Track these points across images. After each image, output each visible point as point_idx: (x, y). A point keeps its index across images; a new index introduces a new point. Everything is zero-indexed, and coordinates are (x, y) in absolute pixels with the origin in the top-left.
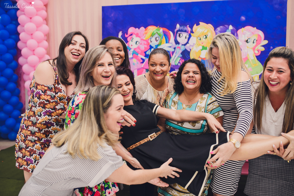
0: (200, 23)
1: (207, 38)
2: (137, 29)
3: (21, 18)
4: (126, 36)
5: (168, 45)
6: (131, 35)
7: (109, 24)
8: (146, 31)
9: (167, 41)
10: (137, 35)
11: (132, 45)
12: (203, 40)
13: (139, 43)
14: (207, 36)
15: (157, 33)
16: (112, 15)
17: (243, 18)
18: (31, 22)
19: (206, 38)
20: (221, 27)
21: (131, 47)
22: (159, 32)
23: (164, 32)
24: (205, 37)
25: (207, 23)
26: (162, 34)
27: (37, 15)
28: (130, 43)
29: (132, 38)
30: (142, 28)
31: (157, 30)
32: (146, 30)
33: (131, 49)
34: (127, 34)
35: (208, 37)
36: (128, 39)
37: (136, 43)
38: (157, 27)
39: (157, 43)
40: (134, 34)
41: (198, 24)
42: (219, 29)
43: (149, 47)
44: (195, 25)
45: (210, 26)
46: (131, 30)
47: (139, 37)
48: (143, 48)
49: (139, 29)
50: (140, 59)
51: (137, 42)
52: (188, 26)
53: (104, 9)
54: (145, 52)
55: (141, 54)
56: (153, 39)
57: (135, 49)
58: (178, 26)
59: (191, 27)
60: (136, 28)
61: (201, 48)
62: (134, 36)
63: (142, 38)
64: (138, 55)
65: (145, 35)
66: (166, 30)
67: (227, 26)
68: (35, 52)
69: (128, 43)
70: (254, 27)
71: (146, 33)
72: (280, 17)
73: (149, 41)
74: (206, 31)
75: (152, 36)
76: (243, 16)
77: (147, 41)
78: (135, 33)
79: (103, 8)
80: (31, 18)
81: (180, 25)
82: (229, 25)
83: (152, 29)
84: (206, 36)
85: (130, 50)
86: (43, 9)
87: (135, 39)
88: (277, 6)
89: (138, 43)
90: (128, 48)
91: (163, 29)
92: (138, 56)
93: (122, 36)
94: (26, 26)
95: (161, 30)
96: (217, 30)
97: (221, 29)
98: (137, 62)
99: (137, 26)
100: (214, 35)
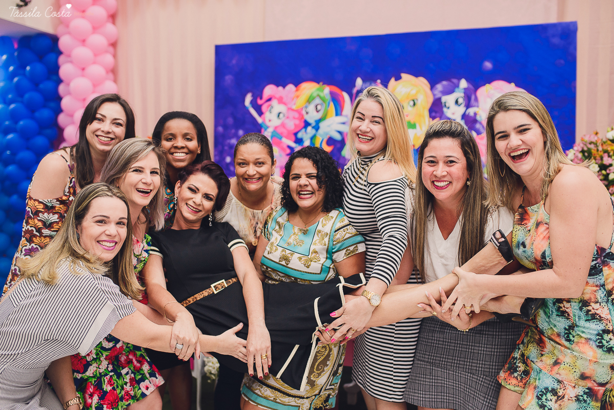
0: (403, 75)
1: (416, 107)
2: (280, 88)
3: (66, 69)
4: (260, 102)
5: (340, 119)
6: (269, 100)
7: (229, 78)
8: (298, 93)
9: (339, 112)
10: (281, 101)
11: (270, 121)
12: (409, 108)
13: (284, 116)
14: (415, 101)
15: (318, 96)
16: (234, 62)
17: (488, 65)
18: (83, 76)
19: (414, 104)
20: (444, 83)
21: (268, 123)
22: (322, 95)
23: (332, 93)
24: (412, 103)
25: (416, 75)
26: (329, 97)
27: (94, 63)
28: (267, 115)
29: (270, 107)
30: (291, 87)
31: (318, 90)
32: (297, 90)
33: (268, 127)
34: (261, 98)
35: (419, 103)
36: (264, 108)
37: (279, 116)
38: (318, 83)
39: (318, 116)
40: (275, 98)
41: (398, 78)
42: (439, 87)
43: (303, 124)
44: (393, 80)
45: (422, 82)
46: (269, 90)
47: (285, 104)
48: (291, 125)
49: (284, 87)
50: (285, 146)
51: (280, 113)
52: (379, 81)
53: (220, 50)
54: (296, 134)
55: (287, 138)
56: (311, 108)
57: (276, 128)
58: (359, 82)
60: (278, 86)
62: (274, 103)
63: (289, 106)
64: (281, 139)
65: (295, 99)
66: (336, 89)
67: (455, 81)
69: (263, 116)
70: (510, 82)
71: (298, 97)
72: (562, 62)
73: (304, 112)
74: (414, 92)
75: (309, 101)
76: (488, 61)
77: (299, 111)
78: (277, 96)
79: (218, 48)
80: (83, 69)
81: (364, 81)
82: (459, 79)
83: (309, 88)
84: (413, 101)
85: (266, 130)
86: (106, 52)
87: (277, 107)
88: (556, 41)
89: (281, 115)
90: (263, 125)
91: (330, 89)
92: (282, 142)
93: (251, 102)
94: (72, 85)
95: (327, 90)
96: (436, 89)
97: (444, 86)
98: (279, 152)
99: (281, 82)
100: (431, 100)
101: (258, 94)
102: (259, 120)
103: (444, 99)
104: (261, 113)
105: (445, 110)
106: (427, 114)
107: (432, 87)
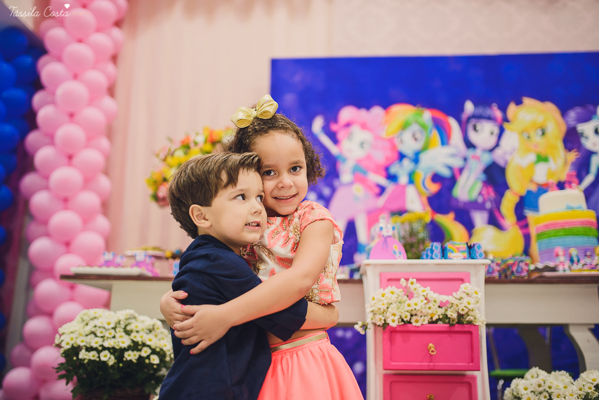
2: (363, 111)
4: (334, 127)
5: (446, 150)
6: (348, 125)
7: (290, 98)
8: (388, 118)
9: (445, 139)
10: (364, 126)
11: (349, 151)
12: (537, 138)
13: (370, 146)
14: (545, 130)
15: (416, 121)
16: (297, 79)
19: (543, 134)
20: (578, 109)
21: (347, 155)
22: (420, 120)
23: (434, 119)
24: (540, 132)
26: (430, 124)
29: (350, 134)
30: (377, 111)
31: (415, 114)
32: (387, 113)
33: (348, 159)
34: (336, 123)
35: (549, 132)
36: (341, 136)
37: (362, 145)
38: (415, 106)
39: (417, 146)
40: (357, 123)
42: (572, 114)
43: (396, 156)
44: (512, 104)
45: (550, 108)
46: (347, 113)
47: (370, 130)
48: (381, 156)
49: (368, 110)
50: (372, 184)
51: (363, 142)
53: (276, 65)
54: (387, 169)
55: (376, 172)
56: (407, 136)
57: (359, 161)
58: (469, 107)
59: (504, 109)
60: (359, 108)
61: (532, 157)
63: (377, 133)
64: (366, 174)
65: (385, 125)
66: (440, 115)
67: (591, 108)
68: (76, 161)
69: (339, 145)
71: (388, 121)
73: (397, 142)
74: (541, 118)
75: (404, 127)
77: (391, 141)
78: (360, 121)
79: (275, 62)
80: (76, 76)
81: (476, 104)
82: (596, 105)
83: (402, 112)
84: (542, 129)
85: (343, 162)
87: (359, 135)
89: (366, 144)
90: (339, 156)
95: (427, 115)
96: (569, 116)
97: (578, 113)
99: (364, 103)
100: (564, 129)
101: (331, 117)
102: (334, 149)
103: (581, 127)
104: (335, 141)
105: (583, 141)
106: (560, 145)
107: (564, 113)
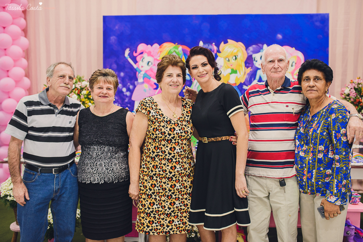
0: (229, 40)
1: (237, 60)
2: (149, 46)
4: (135, 54)
6: (142, 53)
7: (113, 39)
8: (161, 49)
10: (149, 54)
11: (142, 67)
12: (232, 61)
13: (152, 64)
14: (237, 56)
15: (175, 51)
16: (117, 27)
17: (280, 36)
18: (4, 33)
19: (236, 59)
20: (254, 46)
21: (141, 69)
22: (177, 51)
23: (183, 50)
24: (234, 58)
25: (237, 41)
27: (13, 24)
28: (140, 63)
29: (143, 58)
30: (156, 45)
31: (174, 47)
32: (160, 48)
33: (141, 71)
34: (136, 52)
35: (238, 58)
36: (138, 59)
37: (148, 64)
38: (175, 44)
40: (146, 52)
41: (226, 42)
42: (251, 48)
44: (223, 43)
45: (241, 45)
46: (141, 47)
47: (152, 56)
49: (152, 46)
50: (153, 84)
51: (149, 62)
52: (214, 44)
53: (106, 19)
57: (146, 71)
58: (201, 44)
59: (218, 45)
60: (147, 45)
61: (229, 71)
62: (145, 55)
63: (155, 58)
64: (150, 79)
65: (159, 53)
66: (186, 48)
67: (260, 45)
69: (137, 64)
70: (292, 47)
71: (161, 52)
72: (321, 36)
74: (235, 51)
76: (280, 34)
78: (147, 51)
79: (105, 17)
80: (4, 28)
81: (204, 43)
82: (263, 44)
83: (169, 47)
84: (235, 56)
85: (139, 73)
86: (21, 17)
88: (318, 24)
89: (150, 63)
90: (137, 70)
91: (182, 47)
92: (151, 81)
93: (129, 54)
95: (180, 48)
96: (249, 49)
97: (254, 48)
98: (149, 87)
99: (150, 42)
100: (246, 56)
101: (134, 49)
102: (135, 66)
103: (254, 56)
105: (254, 62)
106: (243, 64)
107: (247, 48)
